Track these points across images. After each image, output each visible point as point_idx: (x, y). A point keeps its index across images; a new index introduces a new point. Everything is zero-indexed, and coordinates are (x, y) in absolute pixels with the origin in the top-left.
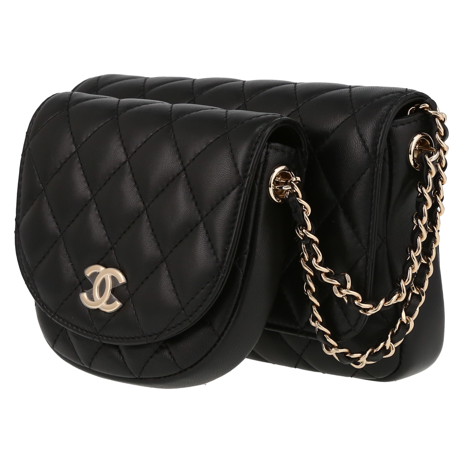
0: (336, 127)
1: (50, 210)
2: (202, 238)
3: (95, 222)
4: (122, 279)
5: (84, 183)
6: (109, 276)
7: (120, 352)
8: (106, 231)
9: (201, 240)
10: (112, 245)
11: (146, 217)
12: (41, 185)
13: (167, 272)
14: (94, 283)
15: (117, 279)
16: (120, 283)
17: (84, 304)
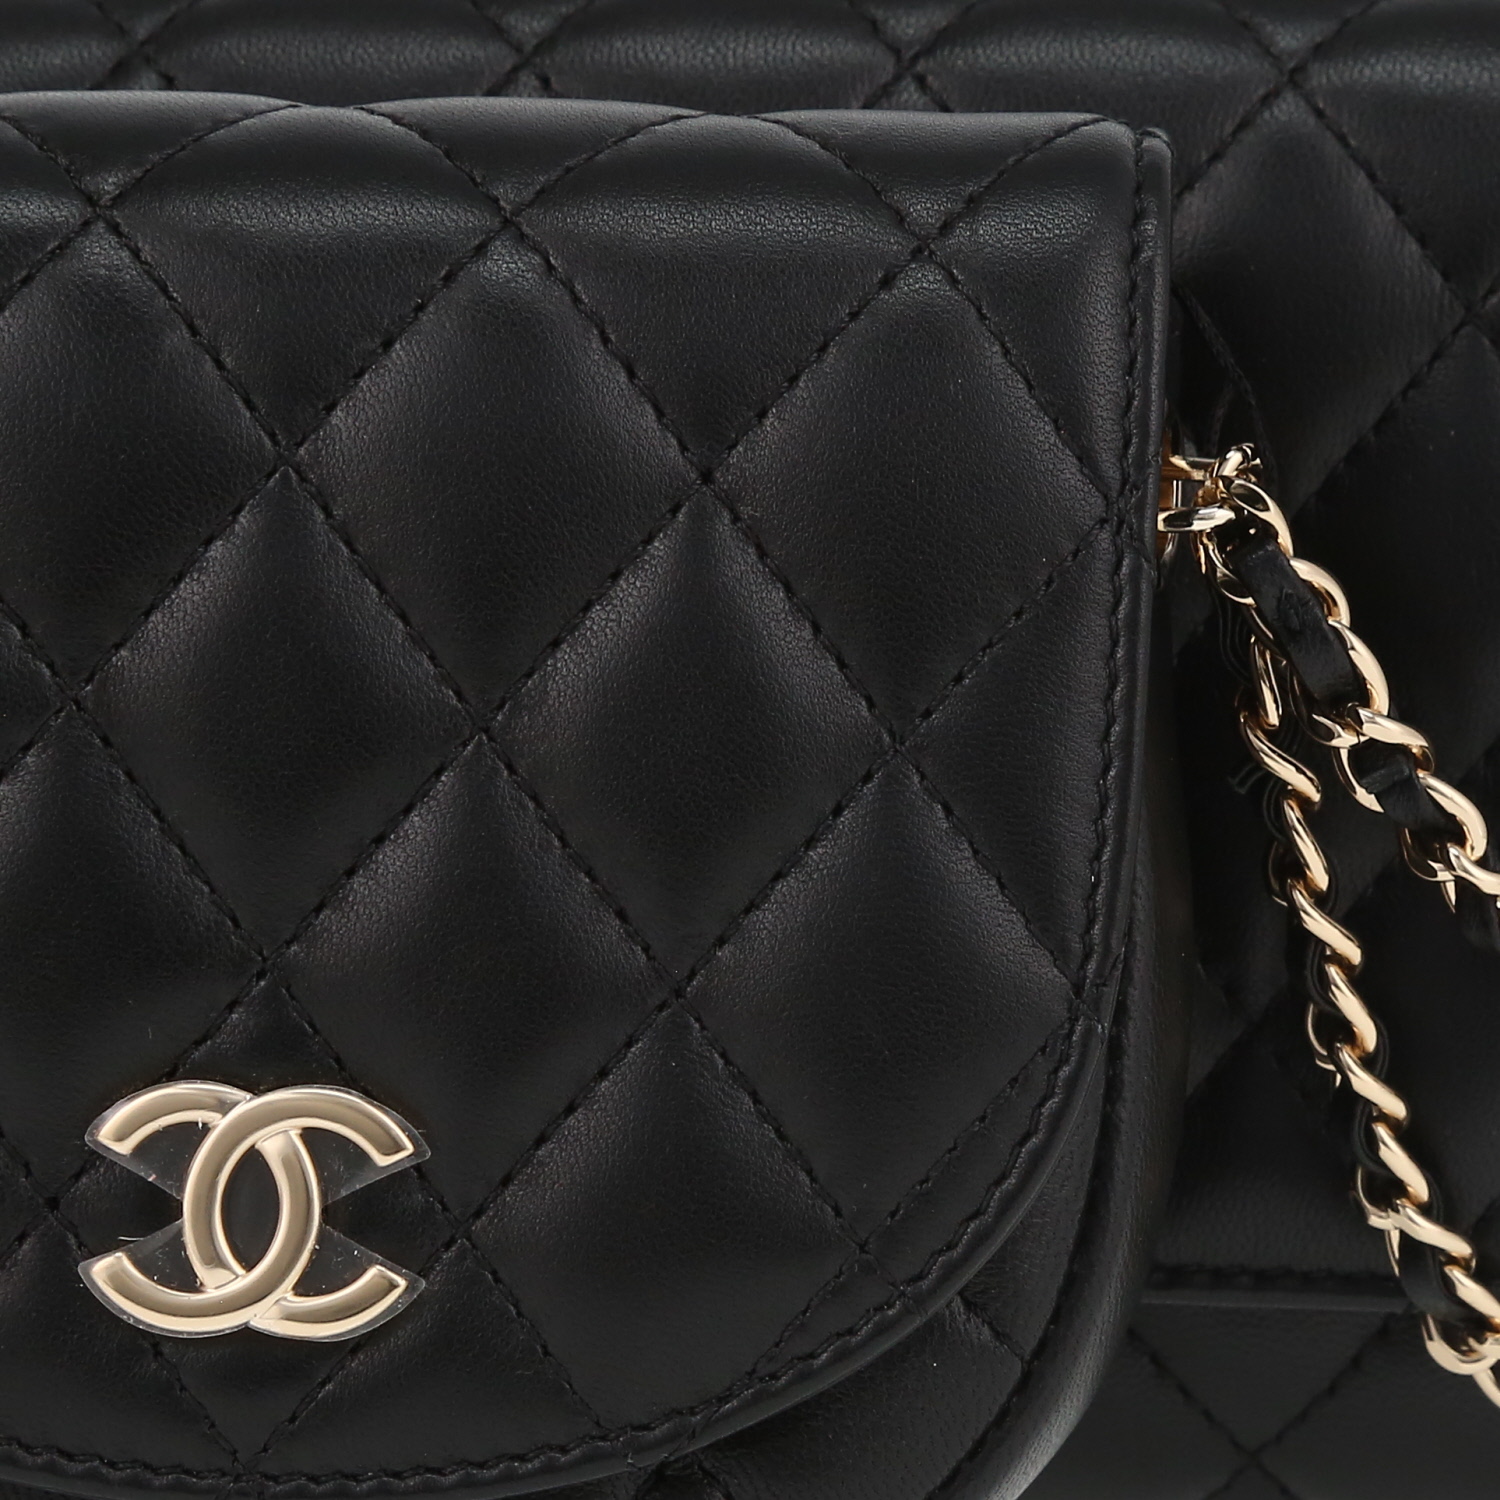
4: (394, 1139)
6: (295, 1135)
10: (264, 959)
14: (181, 1189)
15: (356, 1146)
16: (382, 1161)
17: (130, 1316)
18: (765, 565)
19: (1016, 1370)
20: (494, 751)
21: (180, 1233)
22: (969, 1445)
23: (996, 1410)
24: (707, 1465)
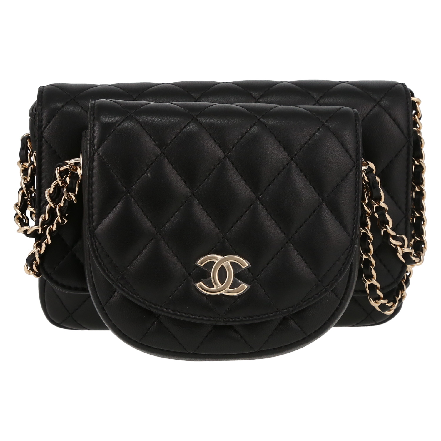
0: (366, 115)
1: (141, 211)
2: (329, 216)
3: (201, 215)
4: (245, 264)
5: (180, 181)
6: (229, 263)
7: (236, 331)
8: (214, 223)
9: (329, 218)
10: (223, 235)
11: (261, 205)
12: (124, 188)
13: (295, 250)
14: (211, 272)
15: (239, 265)
16: (243, 267)
17: (203, 292)
18: (302, 173)
19: (339, 302)
20: (260, 202)
21: (211, 279)
22: (332, 314)
23: (336, 308)
24: (291, 317)
